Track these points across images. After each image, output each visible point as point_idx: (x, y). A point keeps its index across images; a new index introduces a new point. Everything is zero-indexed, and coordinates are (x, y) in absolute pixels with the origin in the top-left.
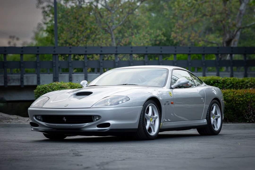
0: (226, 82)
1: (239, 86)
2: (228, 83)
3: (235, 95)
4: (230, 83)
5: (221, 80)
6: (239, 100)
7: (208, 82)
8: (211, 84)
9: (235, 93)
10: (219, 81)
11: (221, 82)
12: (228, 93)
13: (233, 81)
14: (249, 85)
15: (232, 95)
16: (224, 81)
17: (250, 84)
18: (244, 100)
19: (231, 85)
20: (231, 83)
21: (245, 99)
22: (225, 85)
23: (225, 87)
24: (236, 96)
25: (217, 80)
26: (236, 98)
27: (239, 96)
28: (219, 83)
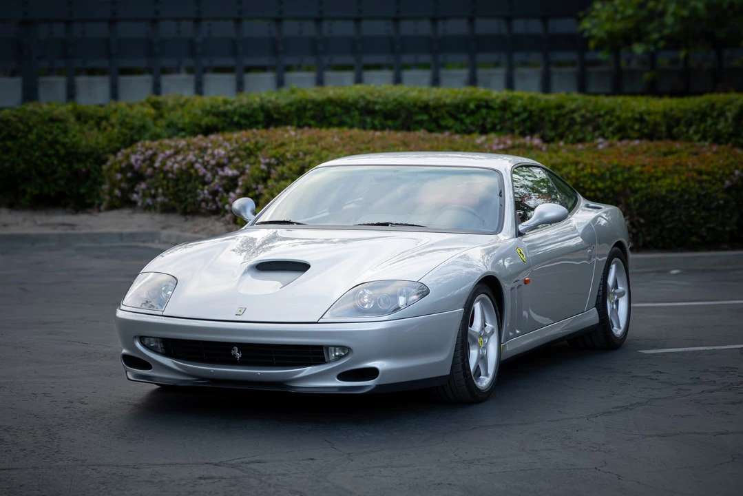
0: (511, 105)
1: (547, 118)
2: (515, 109)
3: (582, 173)
4: (521, 110)
5: (498, 101)
6: (593, 187)
7: (461, 106)
8: (468, 111)
9: (580, 166)
10: (491, 104)
11: (496, 107)
12: (560, 167)
13: (532, 104)
14: (579, 120)
15: (573, 173)
16: (504, 102)
17: (583, 116)
18: (607, 187)
19: (524, 115)
20: (525, 109)
21: (608, 183)
22: (508, 115)
23: (509, 119)
24: (585, 176)
25: (487, 101)
26: (584, 183)
27: (592, 175)
28: (492, 108)
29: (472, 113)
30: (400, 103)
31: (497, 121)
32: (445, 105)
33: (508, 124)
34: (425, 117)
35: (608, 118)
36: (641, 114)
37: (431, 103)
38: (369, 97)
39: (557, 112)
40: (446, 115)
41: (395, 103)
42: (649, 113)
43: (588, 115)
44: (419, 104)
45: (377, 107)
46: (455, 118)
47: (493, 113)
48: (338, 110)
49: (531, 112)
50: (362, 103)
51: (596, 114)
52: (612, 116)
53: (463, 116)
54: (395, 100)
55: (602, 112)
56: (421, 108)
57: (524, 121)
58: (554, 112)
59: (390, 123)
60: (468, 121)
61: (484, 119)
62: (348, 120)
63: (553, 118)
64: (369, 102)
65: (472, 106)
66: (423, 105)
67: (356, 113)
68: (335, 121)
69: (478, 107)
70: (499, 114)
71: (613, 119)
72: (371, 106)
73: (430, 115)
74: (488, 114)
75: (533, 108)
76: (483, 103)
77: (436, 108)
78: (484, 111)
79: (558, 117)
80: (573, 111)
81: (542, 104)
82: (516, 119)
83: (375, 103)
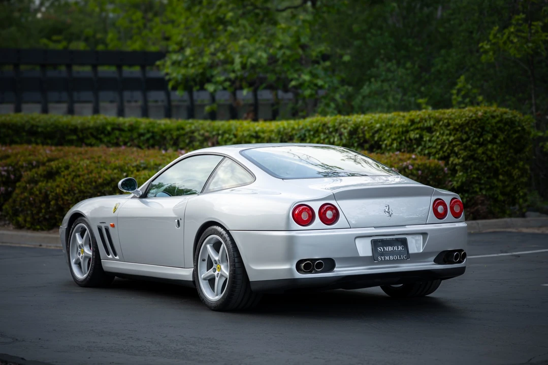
2: (141, 131)
4: (146, 131)
5: (127, 125)
7: (101, 128)
8: (106, 132)
10: (122, 127)
11: (126, 129)
13: (153, 127)
16: (131, 126)
19: (148, 135)
20: (148, 131)
22: (135, 135)
23: (136, 138)
25: (119, 125)
28: (123, 130)
29: (109, 134)
30: (56, 127)
31: (127, 140)
32: (89, 128)
33: (136, 142)
34: (74, 137)
35: (227, 136)
36: (256, 132)
37: (79, 127)
38: (32, 122)
39: (178, 133)
40: (89, 136)
41: (53, 126)
42: (263, 132)
43: (207, 134)
44: (70, 127)
45: (40, 130)
46: (97, 138)
47: (124, 134)
48: (10, 132)
49: (153, 132)
50: (27, 127)
51: (214, 133)
52: (230, 134)
53: (102, 136)
54: (52, 124)
55: (220, 132)
56: (71, 130)
57: (148, 140)
58: (175, 133)
59: (49, 141)
60: (105, 140)
61: (117, 138)
62: (18, 140)
63: (175, 137)
64: (33, 126)
65: (109, 128)
66: (73, 128)
67: (24, 134)
68: (8, 140)
69: (113, 129)
70: (129, 134)
71: (232, 136)
72: (35, 128)
73: (78, 136)
74: (121, 135)
75: (156, 130)
76: (116, 127)
77: (82, 131)
78: (117, 133)
79: (179, 136)
80: (193, 132)
81: (163, 127)
82: (142, 138)
83: (38, 127)
